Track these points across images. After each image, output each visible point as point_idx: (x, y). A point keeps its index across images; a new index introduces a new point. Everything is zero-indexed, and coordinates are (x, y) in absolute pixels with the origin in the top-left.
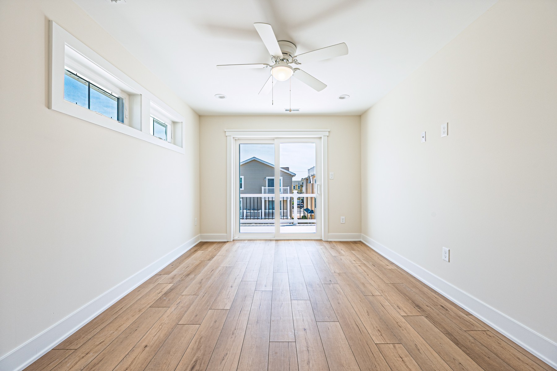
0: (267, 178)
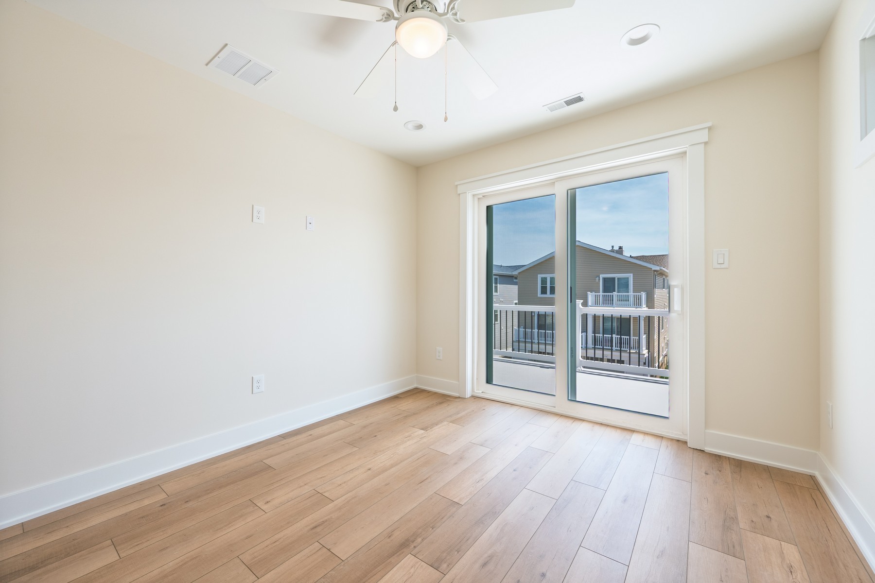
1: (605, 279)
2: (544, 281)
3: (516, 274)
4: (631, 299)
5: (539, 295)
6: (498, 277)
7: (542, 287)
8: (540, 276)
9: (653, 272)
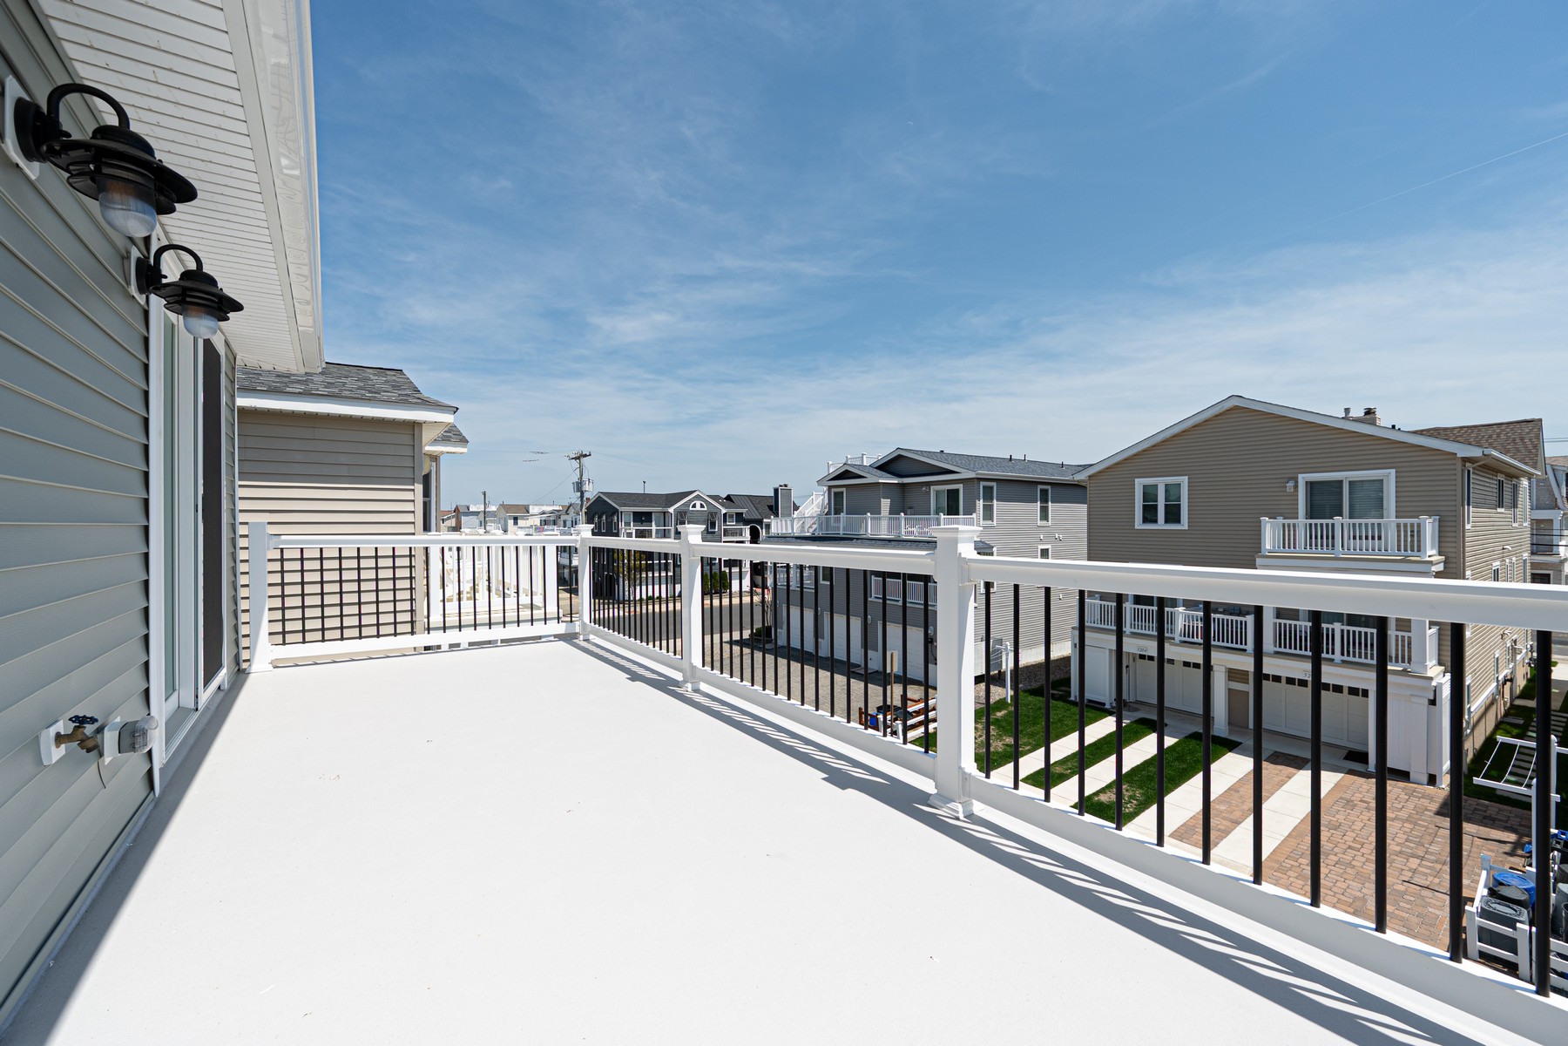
0: (1302, 478)
1: (1311, 486)
2: (1150, 494)
3: (1083, 478)
4: (1391, 535)
5: (1138, 524)
6: (1049, 487)
7: (1144, 506)
8: (1139, 483)
9: (1459, 465)
